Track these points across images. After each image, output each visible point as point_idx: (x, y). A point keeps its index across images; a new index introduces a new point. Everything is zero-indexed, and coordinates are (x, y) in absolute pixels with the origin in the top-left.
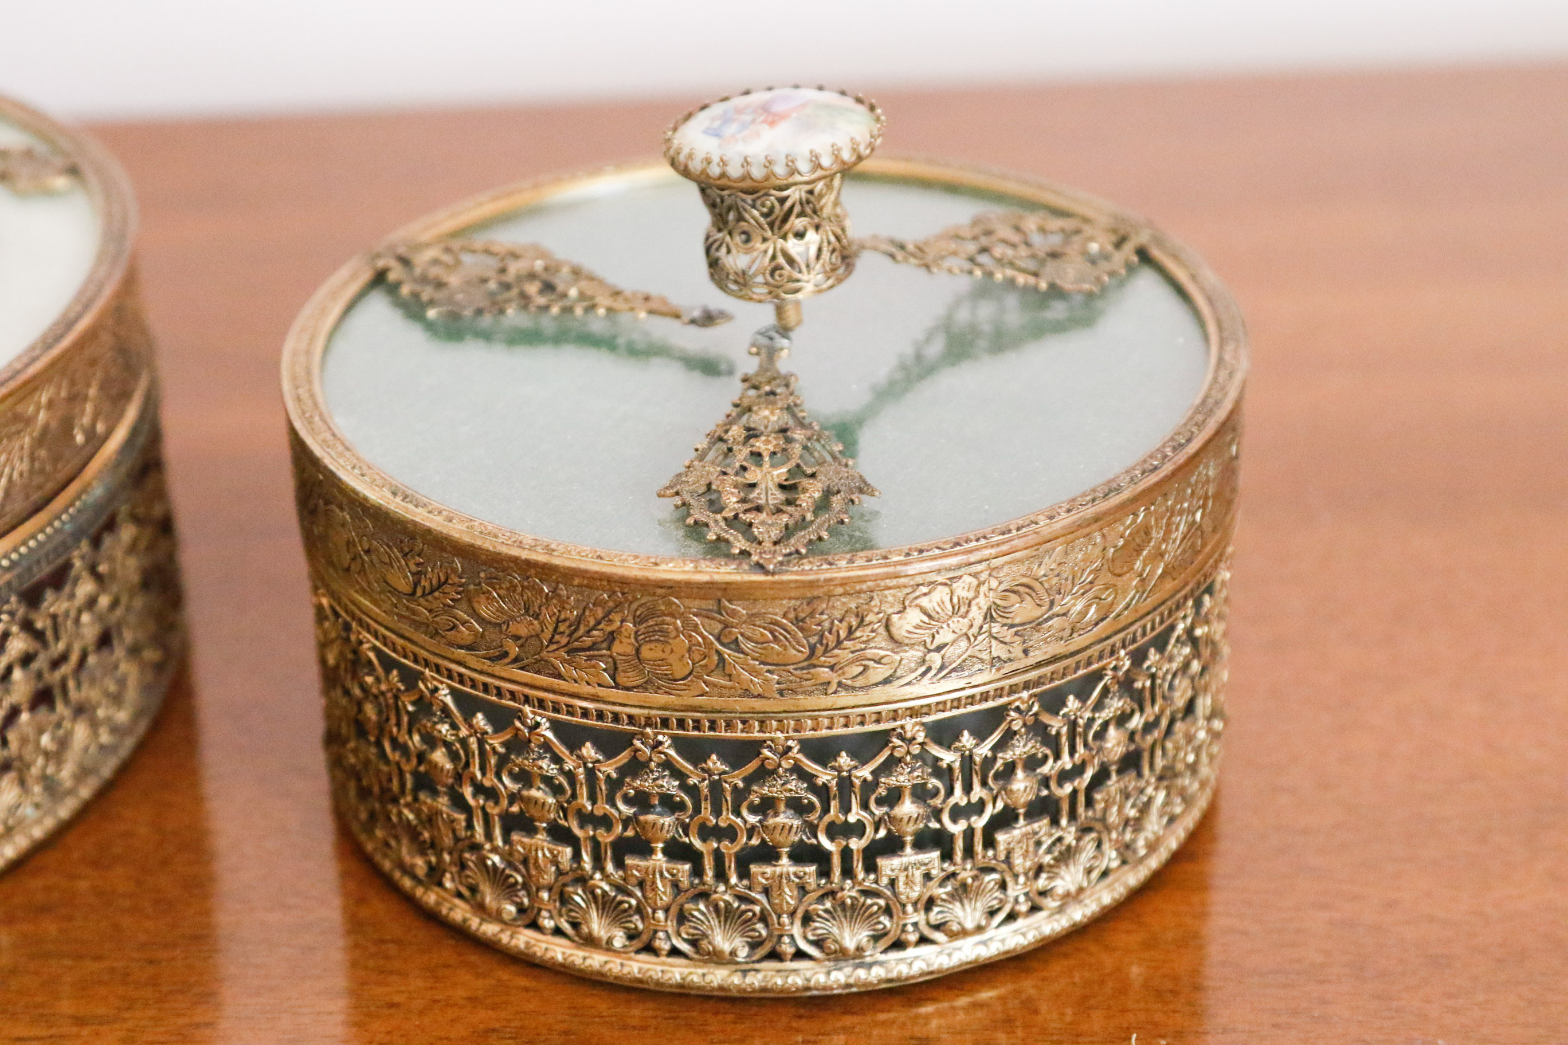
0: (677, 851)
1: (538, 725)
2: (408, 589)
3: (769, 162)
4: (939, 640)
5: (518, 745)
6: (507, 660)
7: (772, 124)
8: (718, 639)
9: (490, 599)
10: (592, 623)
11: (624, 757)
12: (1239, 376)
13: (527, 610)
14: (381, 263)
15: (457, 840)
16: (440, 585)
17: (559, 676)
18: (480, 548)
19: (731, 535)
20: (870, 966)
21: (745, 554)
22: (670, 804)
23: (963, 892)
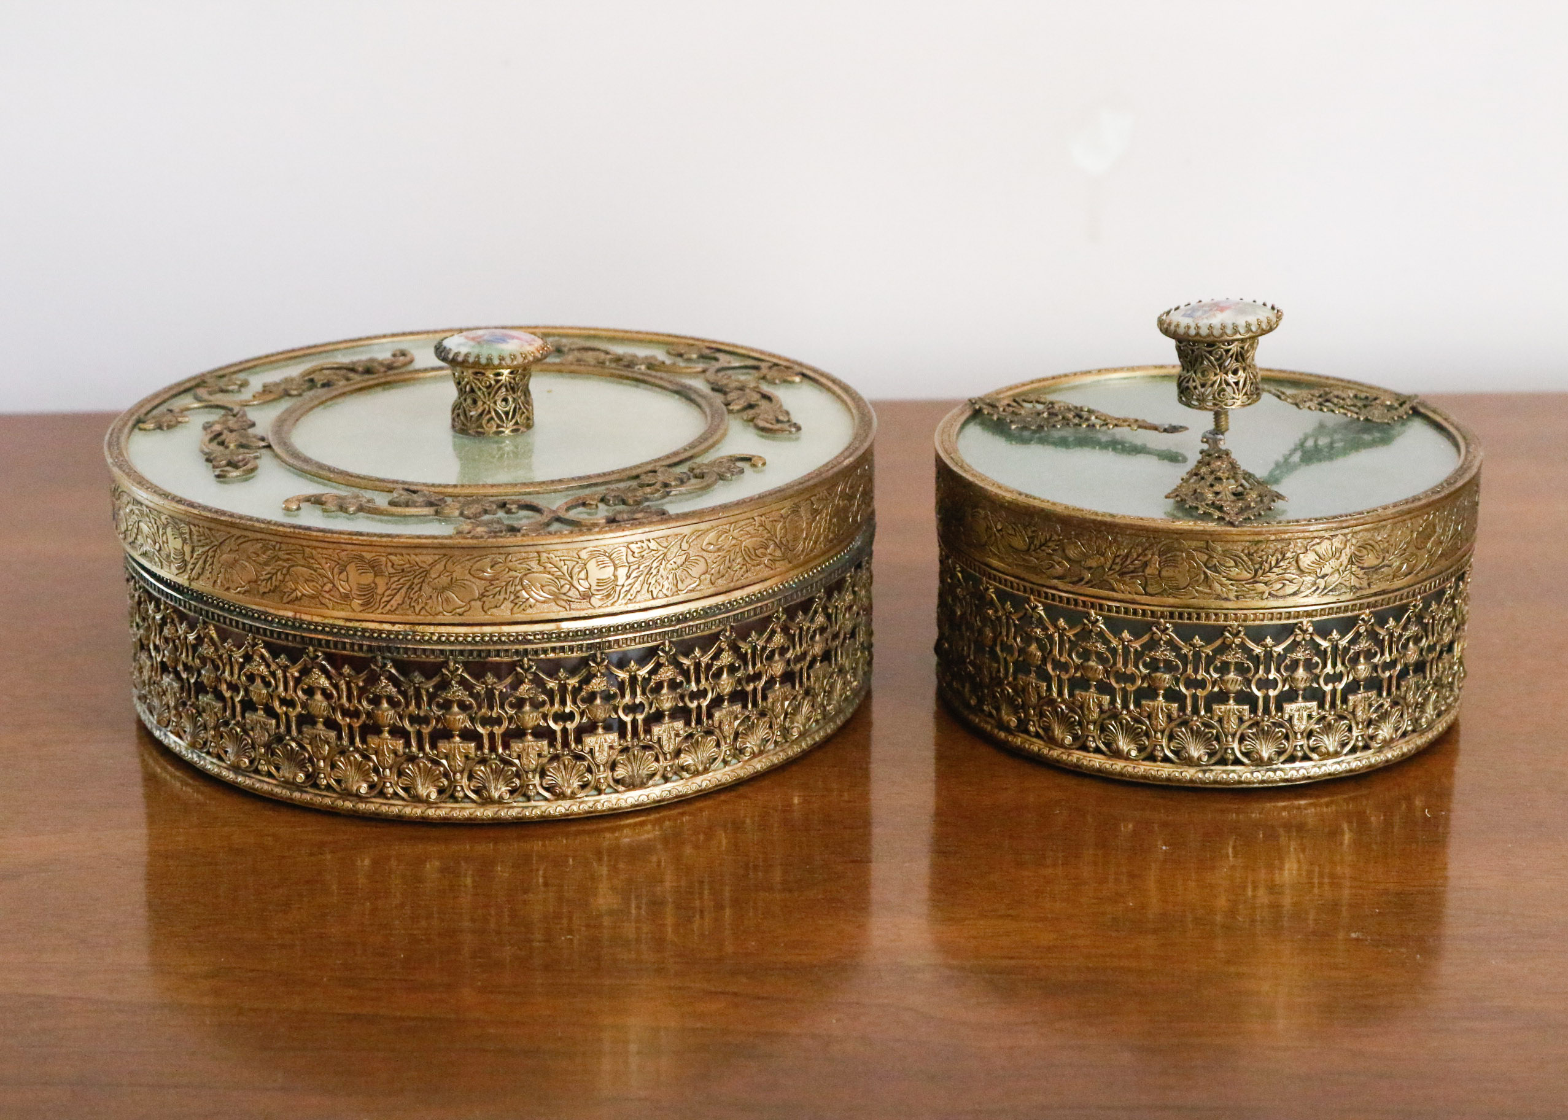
0: (1172, 695)
1: (1097, 620)
2: (1025, 548)
4: (1324, 571)
5: (1085, 635)
6: (1083, 583)
7: (1222, 310)
8: (1205, 565)
9: (1077, 547)
11: (1146, 638)
12: (1479, 459)
13: (1098, 552)
15: (1040, 697)
16: (1046, 541)
17: (1113, 590)
18: (1074, 517)
19: (1211, 510)
20: (1275, 771)
21: (1220, 519)
22: (1169, 667)
23: (1328, 729)
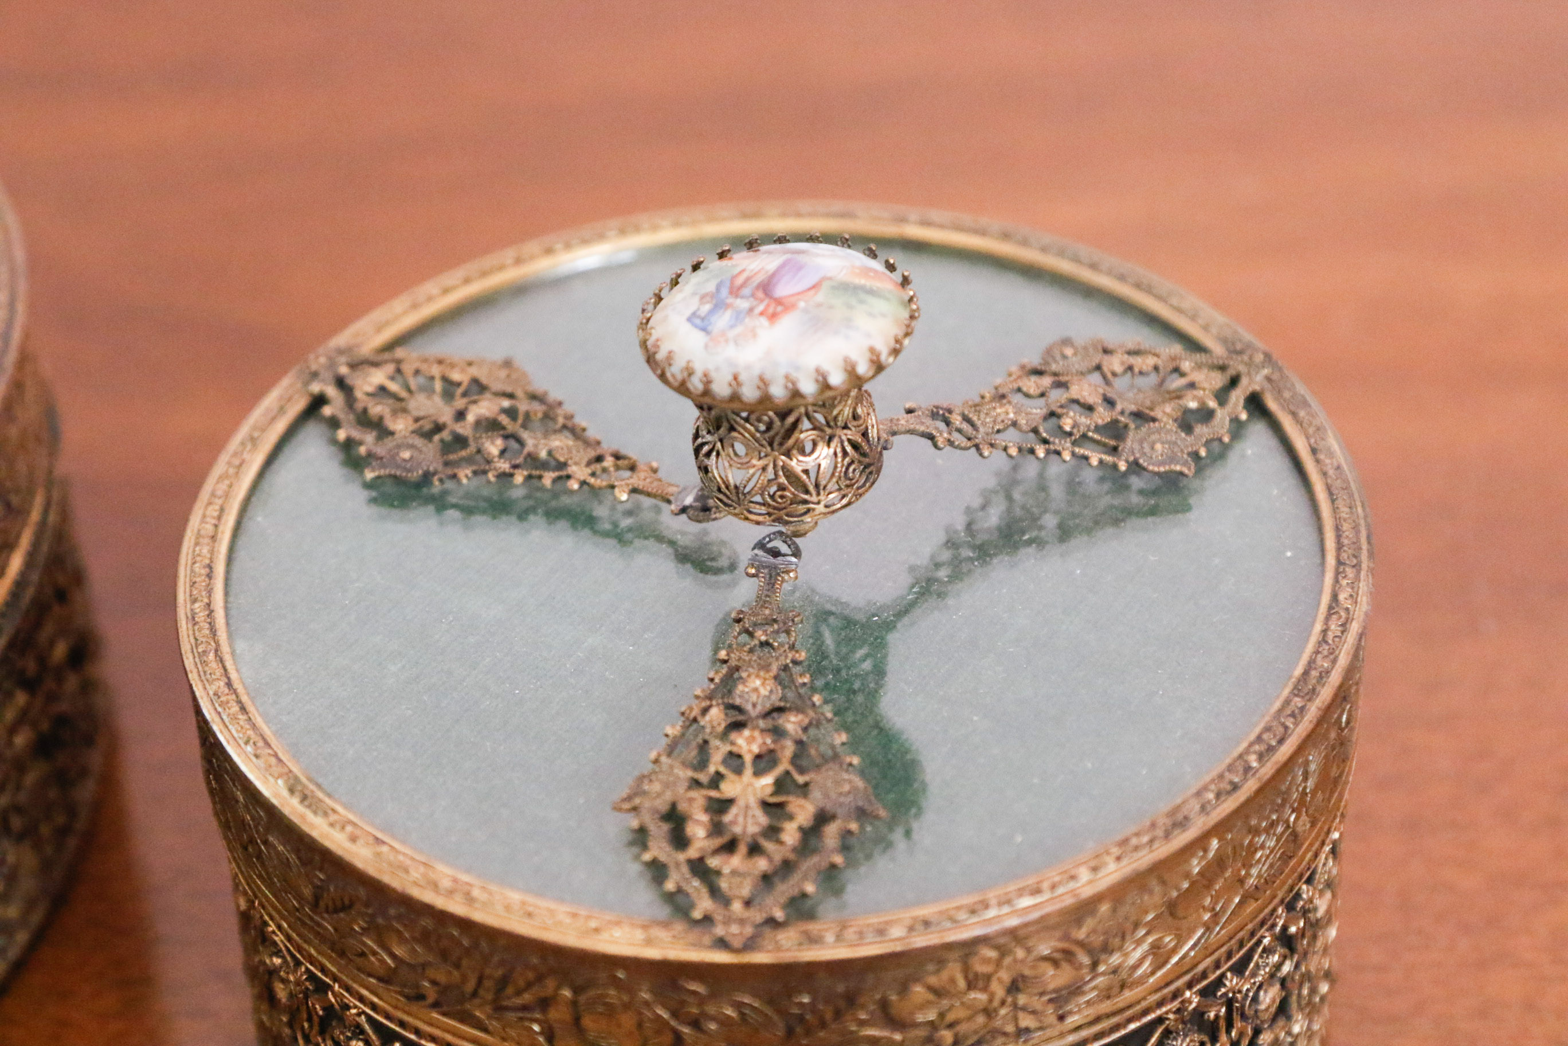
2: (310, 899)
3: (764, 382)
4: (950, 1017)
6: (422, 1003)
7: (773, 317)
9: (404, 939)
10: (521, 983)
13: (445, 959)
14: (316, 388)
16: (345, 909)
19: (695, 886)
21: (708, 919)
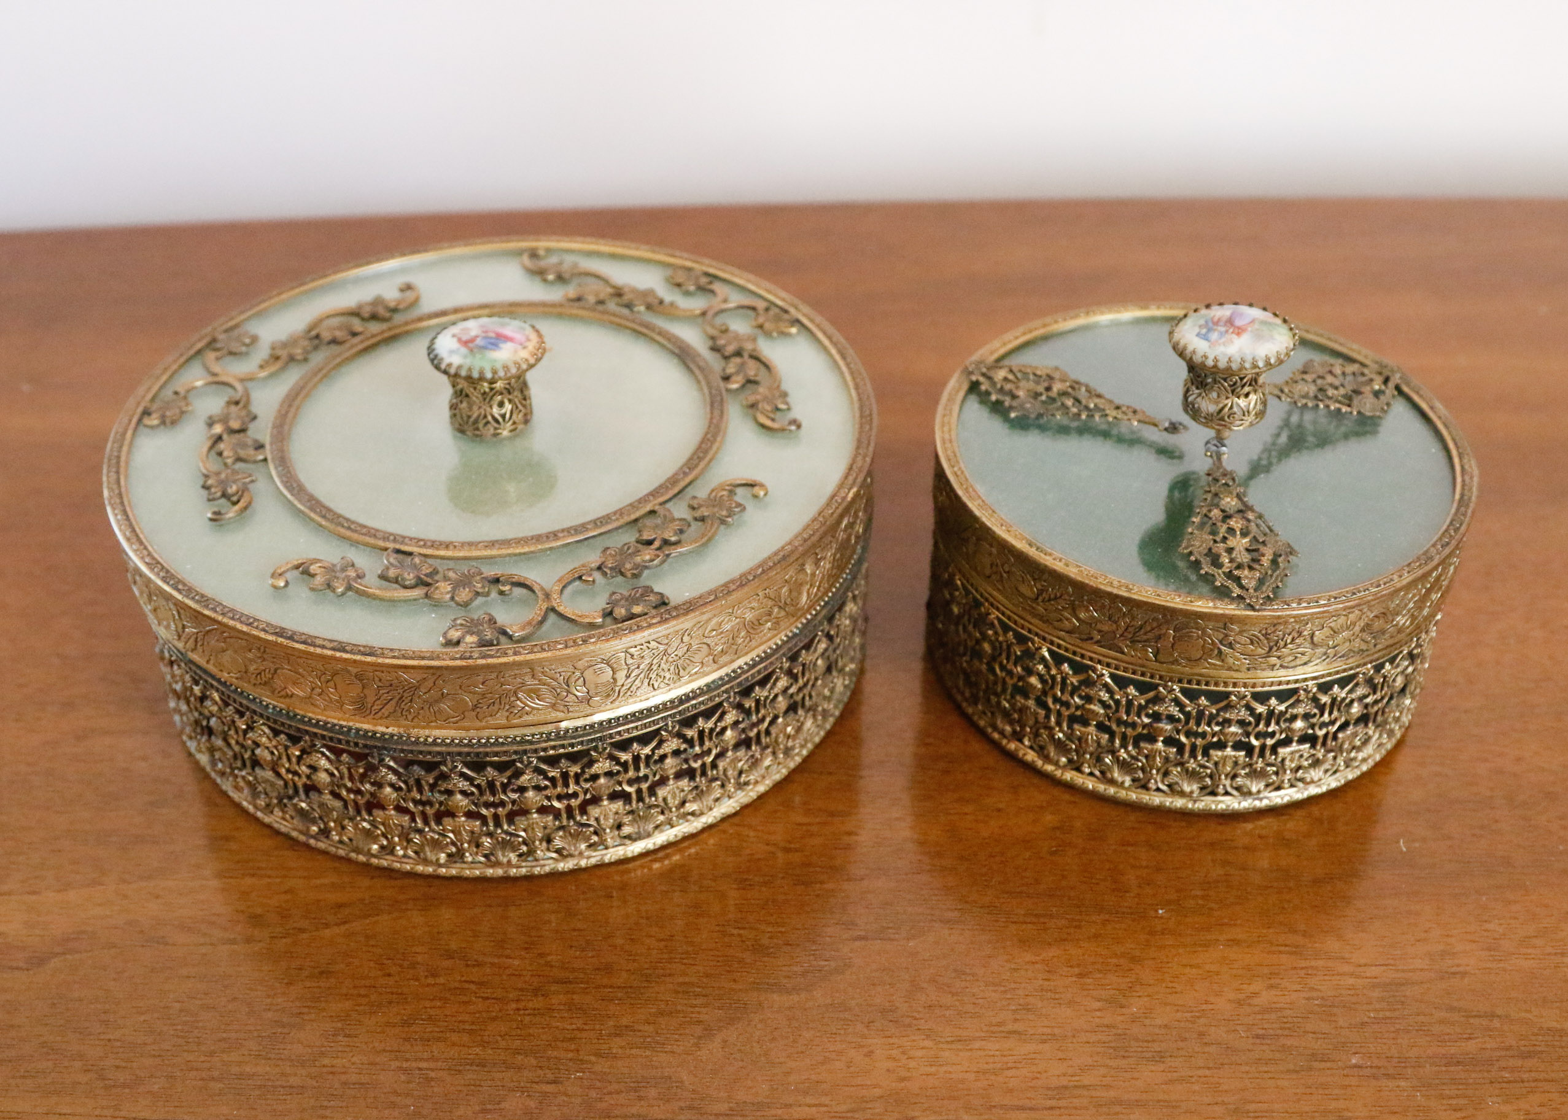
0: (1169, 741)
1: (1103, 675)
2: (1033, 596)
3: (1243, 360)
4: (1336, 642)
5: (1088, 683)
6: (1091, 641)
7: (1238, 334)
8: (1221, 642)
9: (1088, 610)
10: (1149, 629)
11: (1151, 694)
13: (1110, 619)
14: (974, 378)
15: (1037, 722)
16: (1056, 598)
17: (1123, 653)
18: (1087, 585)
19: (1229, 583)
20: (1261, 799)
21: (1240, 597)
22: (1171, 719)
23: (1316, 763)
